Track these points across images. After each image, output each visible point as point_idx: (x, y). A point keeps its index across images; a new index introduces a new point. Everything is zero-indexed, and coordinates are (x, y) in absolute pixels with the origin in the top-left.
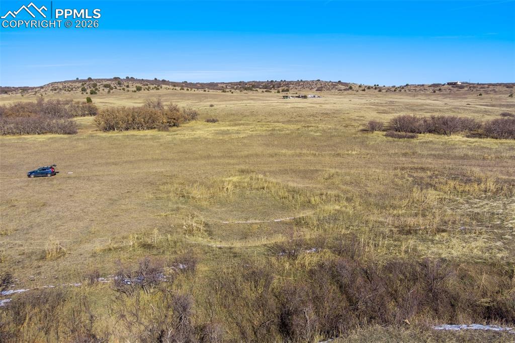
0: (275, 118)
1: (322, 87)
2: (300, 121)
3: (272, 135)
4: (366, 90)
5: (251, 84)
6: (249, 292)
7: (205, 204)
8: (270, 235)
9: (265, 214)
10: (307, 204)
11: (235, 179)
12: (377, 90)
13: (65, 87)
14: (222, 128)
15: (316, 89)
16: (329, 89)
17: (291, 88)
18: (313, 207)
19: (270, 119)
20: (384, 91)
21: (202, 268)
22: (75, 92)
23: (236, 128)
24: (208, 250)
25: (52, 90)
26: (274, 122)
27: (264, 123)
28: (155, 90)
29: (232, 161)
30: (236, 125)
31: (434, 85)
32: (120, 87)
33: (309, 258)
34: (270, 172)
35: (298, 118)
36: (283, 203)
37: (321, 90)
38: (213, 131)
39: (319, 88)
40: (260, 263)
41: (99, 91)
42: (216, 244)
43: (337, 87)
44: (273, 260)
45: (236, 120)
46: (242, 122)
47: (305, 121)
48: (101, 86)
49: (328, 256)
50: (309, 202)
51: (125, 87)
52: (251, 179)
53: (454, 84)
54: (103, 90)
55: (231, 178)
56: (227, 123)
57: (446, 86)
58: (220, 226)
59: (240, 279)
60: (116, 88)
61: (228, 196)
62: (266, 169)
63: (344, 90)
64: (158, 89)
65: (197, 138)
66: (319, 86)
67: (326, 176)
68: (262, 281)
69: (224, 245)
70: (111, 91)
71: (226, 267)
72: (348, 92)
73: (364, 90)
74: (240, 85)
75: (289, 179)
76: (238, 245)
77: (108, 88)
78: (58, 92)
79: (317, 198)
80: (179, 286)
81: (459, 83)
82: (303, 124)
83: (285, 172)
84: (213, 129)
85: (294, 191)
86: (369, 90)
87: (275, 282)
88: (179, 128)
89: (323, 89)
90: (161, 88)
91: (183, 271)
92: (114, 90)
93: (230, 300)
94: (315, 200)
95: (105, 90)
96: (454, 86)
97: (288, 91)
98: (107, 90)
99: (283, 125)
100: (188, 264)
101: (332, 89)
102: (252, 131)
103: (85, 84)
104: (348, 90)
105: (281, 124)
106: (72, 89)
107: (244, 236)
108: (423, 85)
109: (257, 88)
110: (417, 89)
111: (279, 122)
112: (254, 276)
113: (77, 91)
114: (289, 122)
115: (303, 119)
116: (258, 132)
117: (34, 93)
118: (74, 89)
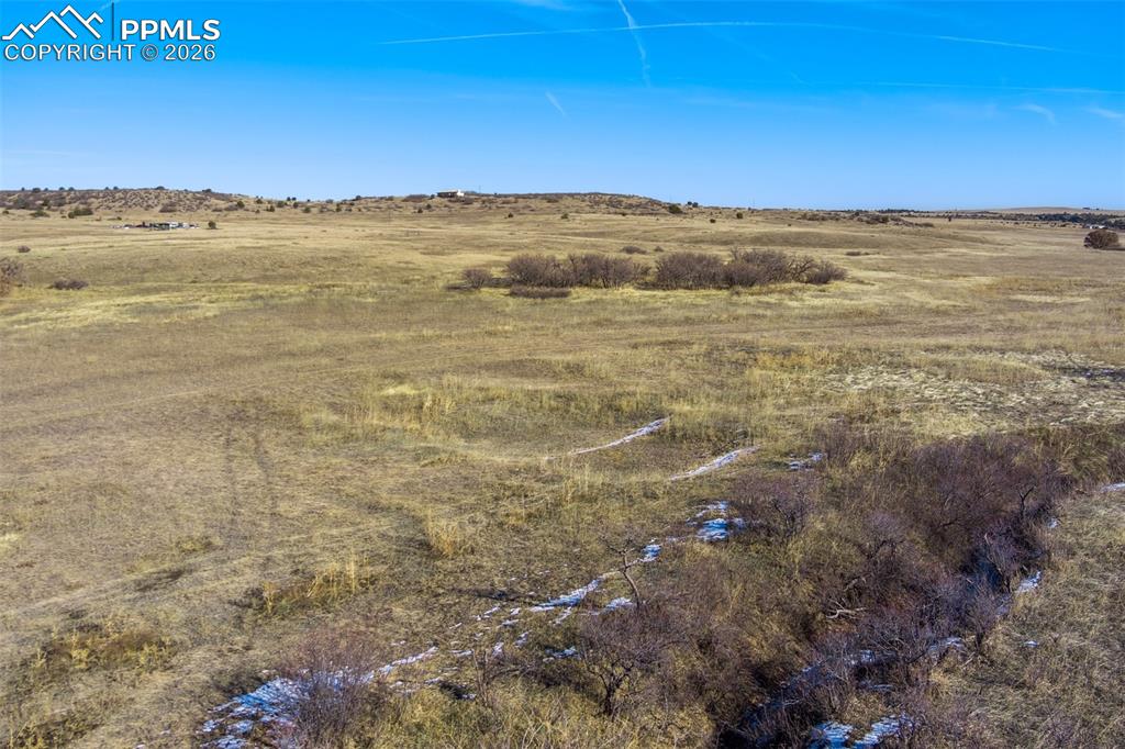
1: (172, 205)
4: (276, 209)
12: (300, 209)
15: (159, 208)
16: (190, 209)
17: (93, 206)
20: (315, 211)
31: (415, 198)
37: (172, 211)
39: (167, 205)
43: (207, 203)
53: (452, 196)
57: (438, 200)
63: (227, 209)
66: (166, 201)
72: (236, 213)
73: (272, 210)
81: (459, 194)
86: (281, 209)
89: (177, 208)
96: (453, 199)
97: (91, 213)
101: (198, 207)
104: (236, 209)
108: (391, 198)
110: (381, 206)
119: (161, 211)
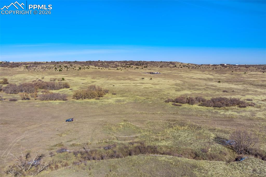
0: (137, 93)
1: (162, 66)
2: (146, 95)
3: (135, 102)
4: (183, 67)
5: (130, 63)
6: (125, 150)
7: (115, 131)
8: (130, 140)
9: (130, 135)
10: (140, 132)
11: (123, 123)
12: (188, 67)
13: (47, 67)
14: (118, 98)
15: (160, 66)
16: (165, 67)
17: (148, 66)
18: (141, 133)
19: (135, 94)
20: (191, 68)
21: (117, 146)
22: (52, 69)
23: (123, 98)
24: (118, 143)
25: (41, 68)
26: (137, 95)
27: (133, 96)
28: (87, 69)
29: (122, 116)
30: (123, 96)
31: (214, 65)
32: (72, 67)
33: (135, 145)
34: (132, 121)
35: (145, 94)
36: (134, 131)
37: (161, 67)
38: (115, 100)
39: (161, 66)
40: (127, 145)
41: (63, 69)
42: (119, 142)
43: (169, 65)
44: (129, 145)
45: (123, 94)
46: (125, 95)
47: (148, 95)
48: (63, 67)
49: (139, 144)
50: (140, 131)
51: (74, 67)
52: (127, 123)
53: (223, 65)
54: (64, 69)
55: (121, 123)
56: (120, 95)
57: (219, 66)
58: (119, 138)
59: (123, 148)
60: (70, 68)
61: (121, 129)
62: (131, 120)
63: (173, 67)
64: (88, 68)
65: (110, 104)
66: (161, 65)
67: (147, 123)
68: (127, 148)
69: (120, 142)
70: (68, 70)
71: (121, 146)
72: (174, 68)
73: (182, 67)
74: (125, 63)
75: (137, 123)
76: (123, 142)
77: (66, 68)
78: (44, 70)
79: (142, 130)
80: (114, 149)
81: (225, 65)
82: (147, 97)
83: (136, 121)
84: (115, 98)
85: (137, 128)
86: (184, 67)
87: (129, 149)
88: (103, 98)
89: (163, 66)
90: (90, 68)
91: (114, 147)
92: (69, 69)
93: (122, 151)
94: (142, 131)
95: (65, 69)
96: (223, 66)
97: (147, 67)
98: (66, 69)
99: (140, 97)
100: (115, 146)
101: (167, 66)
102: (129, 100)
103: (56, 65)
104: (174, 67)
105: (139, 96)
106: (50, 68)
107: (125, 140)
108: (209, 65)
109: (133, 65)
110: (206, 67)
111: (138, 95)
112: (126, 148)
113: (53, 69)
114: (142, 95)
115: (147, 94)
116: (130, 101)
117: (33, 70)
118: (51, 68)
119: (160, 67)
